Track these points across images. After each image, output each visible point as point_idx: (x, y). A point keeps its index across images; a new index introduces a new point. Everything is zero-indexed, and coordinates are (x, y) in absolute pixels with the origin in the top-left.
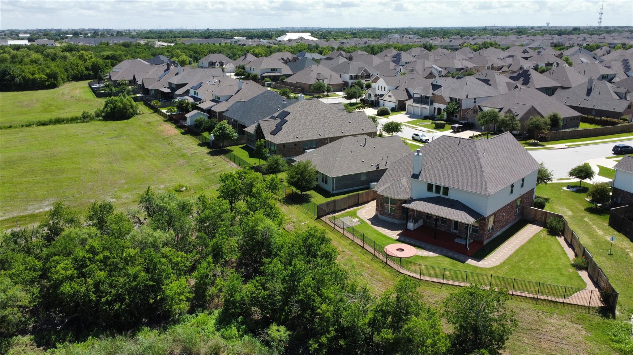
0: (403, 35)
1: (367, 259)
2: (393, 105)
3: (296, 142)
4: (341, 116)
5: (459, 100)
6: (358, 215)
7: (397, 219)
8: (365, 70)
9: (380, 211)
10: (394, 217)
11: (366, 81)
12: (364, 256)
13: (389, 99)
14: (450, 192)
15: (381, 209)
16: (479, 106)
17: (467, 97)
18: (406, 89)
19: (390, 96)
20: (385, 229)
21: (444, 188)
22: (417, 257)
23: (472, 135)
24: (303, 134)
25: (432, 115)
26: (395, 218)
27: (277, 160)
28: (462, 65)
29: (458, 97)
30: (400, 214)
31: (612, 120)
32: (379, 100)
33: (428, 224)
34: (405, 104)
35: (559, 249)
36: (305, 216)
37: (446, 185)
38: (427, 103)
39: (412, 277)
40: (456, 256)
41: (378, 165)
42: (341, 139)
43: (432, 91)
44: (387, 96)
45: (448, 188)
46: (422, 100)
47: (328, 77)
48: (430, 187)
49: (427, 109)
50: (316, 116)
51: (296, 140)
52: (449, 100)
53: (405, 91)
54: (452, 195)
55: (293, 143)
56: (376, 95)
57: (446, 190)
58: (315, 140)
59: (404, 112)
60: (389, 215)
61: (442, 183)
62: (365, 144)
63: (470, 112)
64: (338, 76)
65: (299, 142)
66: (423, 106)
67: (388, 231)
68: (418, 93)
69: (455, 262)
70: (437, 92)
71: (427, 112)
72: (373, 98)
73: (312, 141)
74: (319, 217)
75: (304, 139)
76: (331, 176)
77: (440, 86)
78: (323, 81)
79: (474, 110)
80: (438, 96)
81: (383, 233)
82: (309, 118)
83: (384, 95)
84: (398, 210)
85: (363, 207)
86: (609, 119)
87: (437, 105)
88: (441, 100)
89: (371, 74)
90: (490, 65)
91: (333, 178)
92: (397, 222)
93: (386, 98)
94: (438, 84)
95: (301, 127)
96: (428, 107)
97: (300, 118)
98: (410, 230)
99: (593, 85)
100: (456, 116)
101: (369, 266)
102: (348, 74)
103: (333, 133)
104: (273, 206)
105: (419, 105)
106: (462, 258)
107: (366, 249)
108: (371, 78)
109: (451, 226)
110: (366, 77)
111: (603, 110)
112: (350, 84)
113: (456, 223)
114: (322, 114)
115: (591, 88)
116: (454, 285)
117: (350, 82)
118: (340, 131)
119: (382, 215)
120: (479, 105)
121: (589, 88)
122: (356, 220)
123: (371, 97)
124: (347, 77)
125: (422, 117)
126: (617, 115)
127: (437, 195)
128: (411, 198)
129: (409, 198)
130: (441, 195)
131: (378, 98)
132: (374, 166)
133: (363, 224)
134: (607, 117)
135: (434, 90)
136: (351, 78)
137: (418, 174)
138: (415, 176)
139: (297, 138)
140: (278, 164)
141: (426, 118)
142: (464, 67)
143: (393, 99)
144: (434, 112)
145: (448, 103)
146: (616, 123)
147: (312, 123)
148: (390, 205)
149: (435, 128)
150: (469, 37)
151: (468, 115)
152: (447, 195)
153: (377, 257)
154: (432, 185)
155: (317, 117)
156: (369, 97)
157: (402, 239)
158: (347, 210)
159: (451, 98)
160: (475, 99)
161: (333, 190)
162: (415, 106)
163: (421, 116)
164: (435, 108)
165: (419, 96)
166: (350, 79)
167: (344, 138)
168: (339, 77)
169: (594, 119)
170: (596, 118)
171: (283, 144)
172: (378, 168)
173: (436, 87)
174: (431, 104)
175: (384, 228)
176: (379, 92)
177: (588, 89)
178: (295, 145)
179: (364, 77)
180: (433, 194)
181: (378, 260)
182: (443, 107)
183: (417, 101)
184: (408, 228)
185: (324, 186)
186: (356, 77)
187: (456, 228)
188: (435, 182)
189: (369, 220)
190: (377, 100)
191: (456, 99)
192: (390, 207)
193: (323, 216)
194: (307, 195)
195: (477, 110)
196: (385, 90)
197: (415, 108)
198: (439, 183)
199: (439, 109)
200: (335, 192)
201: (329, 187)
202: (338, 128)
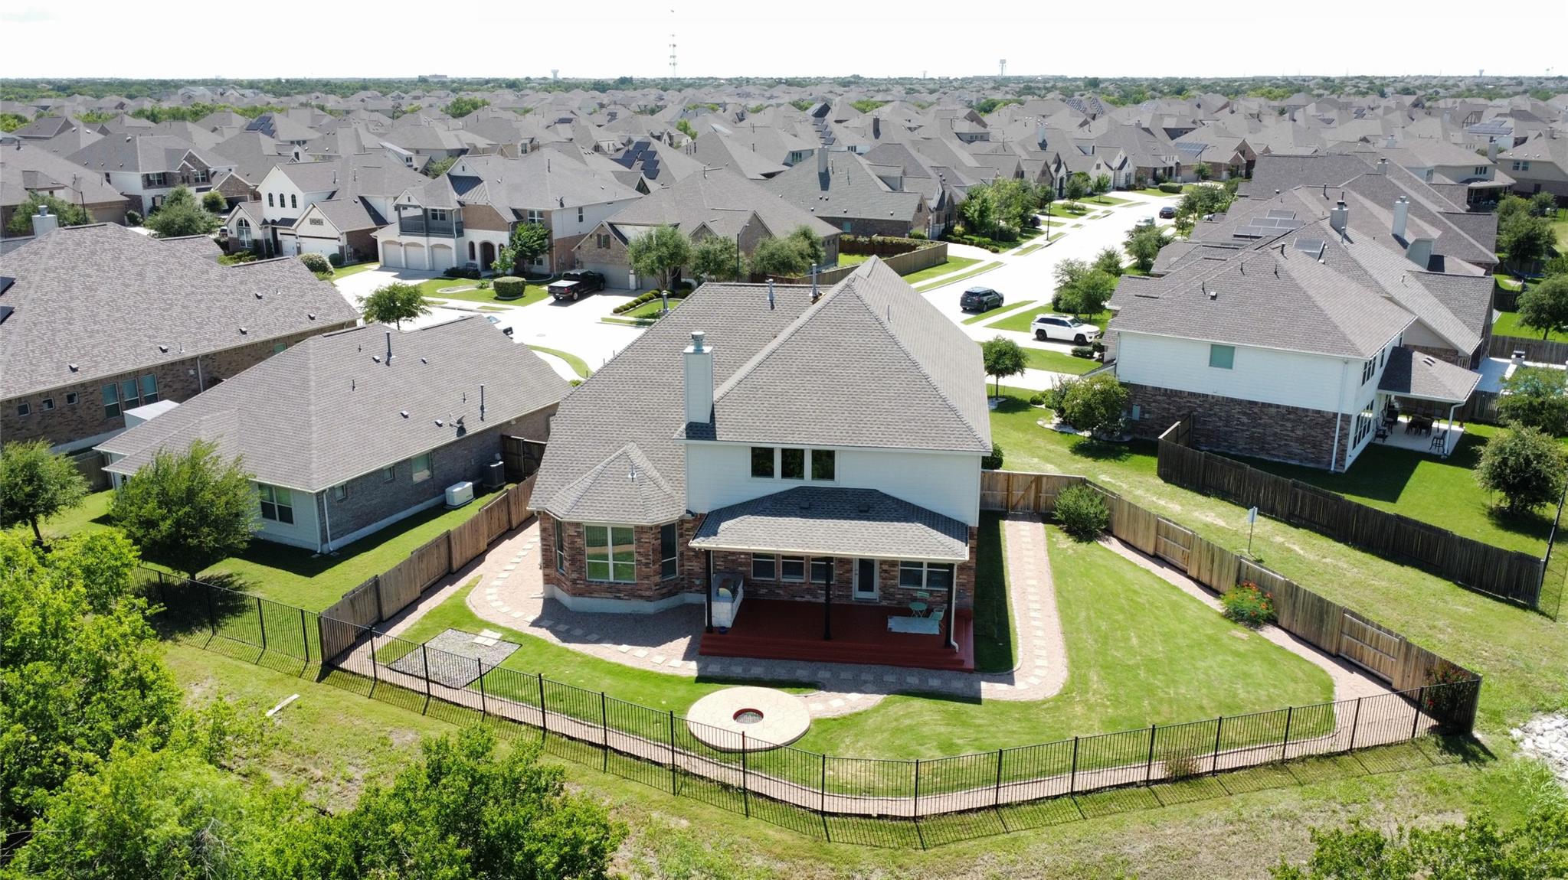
0: (220, 90)
1: (655, 795)
2: (333, 248)
3: (74, 386)
4: (223, 278)
5: (541, 214)
6: (482, 614)
7: (648, 599)
8: (191, 158)
9: (574, 581)
10: (633, 593)
11: (198, 190)
12: (636, 787)
13: (315, 230)
14: (840, 465)
15: (575, 576)
16: (611, 225)
17: (562, 205)
18: (362, 199)
19: (316, 222)
20: (625, 648)
21: (818, 455)
22: (822, 725)
23: (618, 306)
24: (96, 351)
25: (467, 265)
26: (641, 597)
27: (31, 466)
28: (459, 140)
29: (536, 207)
30: (657, 579)
31: (895, 239)
32: (279, 237)
33: (763, 591)
34: (375, 241)
35: (1146, 580)
36: (266, 673)
37: (823, 444)
38: (446, 232)
39: (880, 817)
40: (934, 683)
41: (459, 422)
42: (296, 348)
43: (455, 196)
44: (307, 220)
45: (830, 455)
46: (430, 223)
47: (67, 181)
48: (761, 463)
49: (449, 249)
50: (127, 286)
51: (73, 379)
52: (511, 218)
53: (360, 203)
54: (847, 476)
55: (60, 391)
56: (265, 222)
57: (825, 461)
58: (149, 371)
59: (376, 266)
60: (614, 590)
61: (807, 440)
62: (389, 355)
63: (588, 246)
64: (102, 177)
65: (83, 385)
66: (435, 240)
67: (641, 651)
68: (414, 202)
69: (952, 706)
70: (471, 197)
71: (452, 260)
72: (257, 233)
73: (136, 374)
74: (330, 666)
75: (104, 371)
76: (310, 487)
77: (476, 181)
78: (51, 193)
79: (599, 236)
80: (476, 207)
81: (629, 663)
82: (102, 293)
83: (295, 220)
84: (647, 565)
85: (476, 582)
86: (888, 239)
87: (477, 236)
88: (488, 218)
89: (212, 170)
90: (527, 141)
91: (319, 495)
92: (649, 608)
93: (305, 228)
94: (469, 173)
95: (77, 327)
96: (450, 242)
97: (67, 296)
98: (722, 630)
99: (830, 165)
100: (540, 262)
101: (684, 823)
102: (136, 169)
103: (209, 340)
104: (152, 676)
105: (421, 240)
106: (958, 684)
107: (620, 753)
108: (214, 180)
109: (849, 582)
110: (197, 180)
111: (870, 220)
112: (147, 204)
113: (866, 565)
114: (151, 276)
115: (827, 170)
116: (1032, 802)
117: (148, 195)
118: (234, 328)
119: (581, 595)
120: (611, 221)
121: (823, 171)
122: (488, 637)
123: (249, 232)
124: (133, 182)
125: (442, 275)
126: (902, 227)
127: (792, 484)
128: (688, 512)
129: (683, 512)
130: (808, 480)
131: (274, 231)
132: (446, 426)
133: (529, 648)
134: (880, 234)
135: (460, 193)
136: (148, 182)
137: (707, 420)
138: (701, 431)
139: (74, 370)
140: (40, 479)
141: (453, 274)
142: (467, 147)
143: (328, 229)
144: (473, 256)
145: (514, 226)
146: (911, 248)
147: (118, 310)
148: (610, 550)
149: (496, 298)
150: (403, 95)
151: (584, 251)
152: (830, 476)
153: (687, 773)
154: (770, 451)
155: (131, 290)
156: (240, 233)
157: (715, 669)
158: (424, 608)
159: (515, 212)
160: (580, 210)
161: (324, 540)
162: (408, 245)
163: (432, 270)
164: (472, 245)
165: (419, 212)
166: (145, 187)
167: (310, 342)
168: (105, 183)
169: (855, 242)
170: (861, 239)
171: (19, 399)
172: (461, 430)
173: (463, 184)
174: (460, 233)
175: (619, 643)
176: (276, 213)
177: (820, 174)
178: (70, 398)
179: (192, 180)
180: (777, 484)
181: (702, 783)
182: (500, 238)
183: (408, 227)
184: (715, 623)
185: (278, 531)
186: (164, 180)
187: (866, 585)
188: (779, 440)
189: (535, 624)
190: (270, 236)
191: (532, 214)
192: (611, 562)
193: (345, 653)
194: (222, 581)
195: (608, 237)
196: (294, 206)
197: (409, 249)
198: (793, 442)
199: (487, 247)
200: (332, 545)
201: (305, 532)
202: (224, 320)
